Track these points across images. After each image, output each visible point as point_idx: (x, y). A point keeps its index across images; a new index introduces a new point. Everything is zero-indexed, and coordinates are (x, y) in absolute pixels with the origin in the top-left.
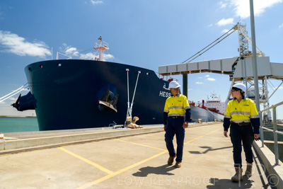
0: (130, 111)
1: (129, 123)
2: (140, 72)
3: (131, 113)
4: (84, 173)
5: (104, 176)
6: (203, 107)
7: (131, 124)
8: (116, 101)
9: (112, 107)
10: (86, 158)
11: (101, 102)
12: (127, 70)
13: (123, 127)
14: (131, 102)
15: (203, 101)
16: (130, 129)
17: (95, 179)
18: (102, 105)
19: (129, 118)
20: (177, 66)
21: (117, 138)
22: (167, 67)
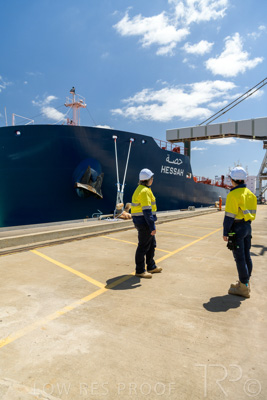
0: (121, 195)
1: (120, 211)
2: (132, 140)
3: (122, 199)
4: (71, 288)
5: (95, 290)
6: (223, 186)
7: (124, 212)
8: (100, 183)
9: (94, 191)
10: (69, 265)
11: (79, 185)
12: (115, 137)
13: (112, 218)
14: (121, 183)
15: (223, 177)
16: (122, 221)
17: (84, 295)
18: (80, 188)
19: (120, 205)
20: (192, 129)
21: (105, 233)
22: (178, 131)
